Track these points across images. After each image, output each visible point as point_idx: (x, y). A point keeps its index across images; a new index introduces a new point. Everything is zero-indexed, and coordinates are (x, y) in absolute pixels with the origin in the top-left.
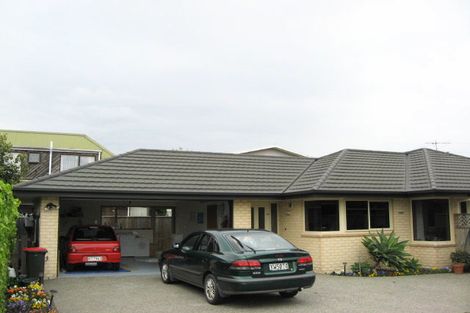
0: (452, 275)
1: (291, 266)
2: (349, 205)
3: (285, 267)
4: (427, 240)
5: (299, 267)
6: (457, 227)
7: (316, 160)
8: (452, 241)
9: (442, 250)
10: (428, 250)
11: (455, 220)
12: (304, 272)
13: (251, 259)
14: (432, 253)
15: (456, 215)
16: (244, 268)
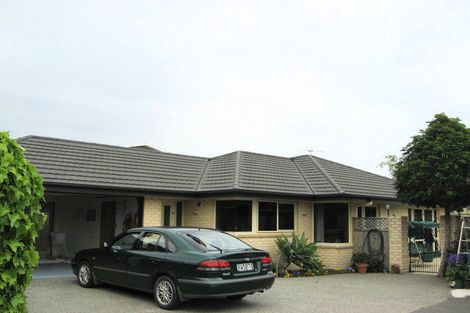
0: (356, 274)
1: (255, 266)
2: (262, 206)
3: (250, 267)
4: (326, 242)
5: (262, 268)
6: (355, 230)
7: (210, 160)
8: (350, 244)
9: (342, 252)
10: (329, 251)
11: (353, 223)
12: (265, 273)
13: (221, 258)
14: (333, 254)
15: (354, 219)
16: (213, 269)
